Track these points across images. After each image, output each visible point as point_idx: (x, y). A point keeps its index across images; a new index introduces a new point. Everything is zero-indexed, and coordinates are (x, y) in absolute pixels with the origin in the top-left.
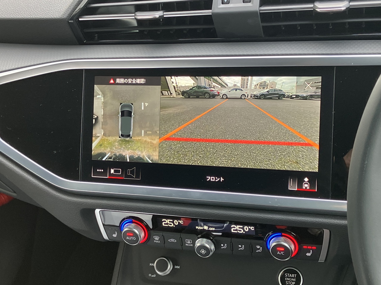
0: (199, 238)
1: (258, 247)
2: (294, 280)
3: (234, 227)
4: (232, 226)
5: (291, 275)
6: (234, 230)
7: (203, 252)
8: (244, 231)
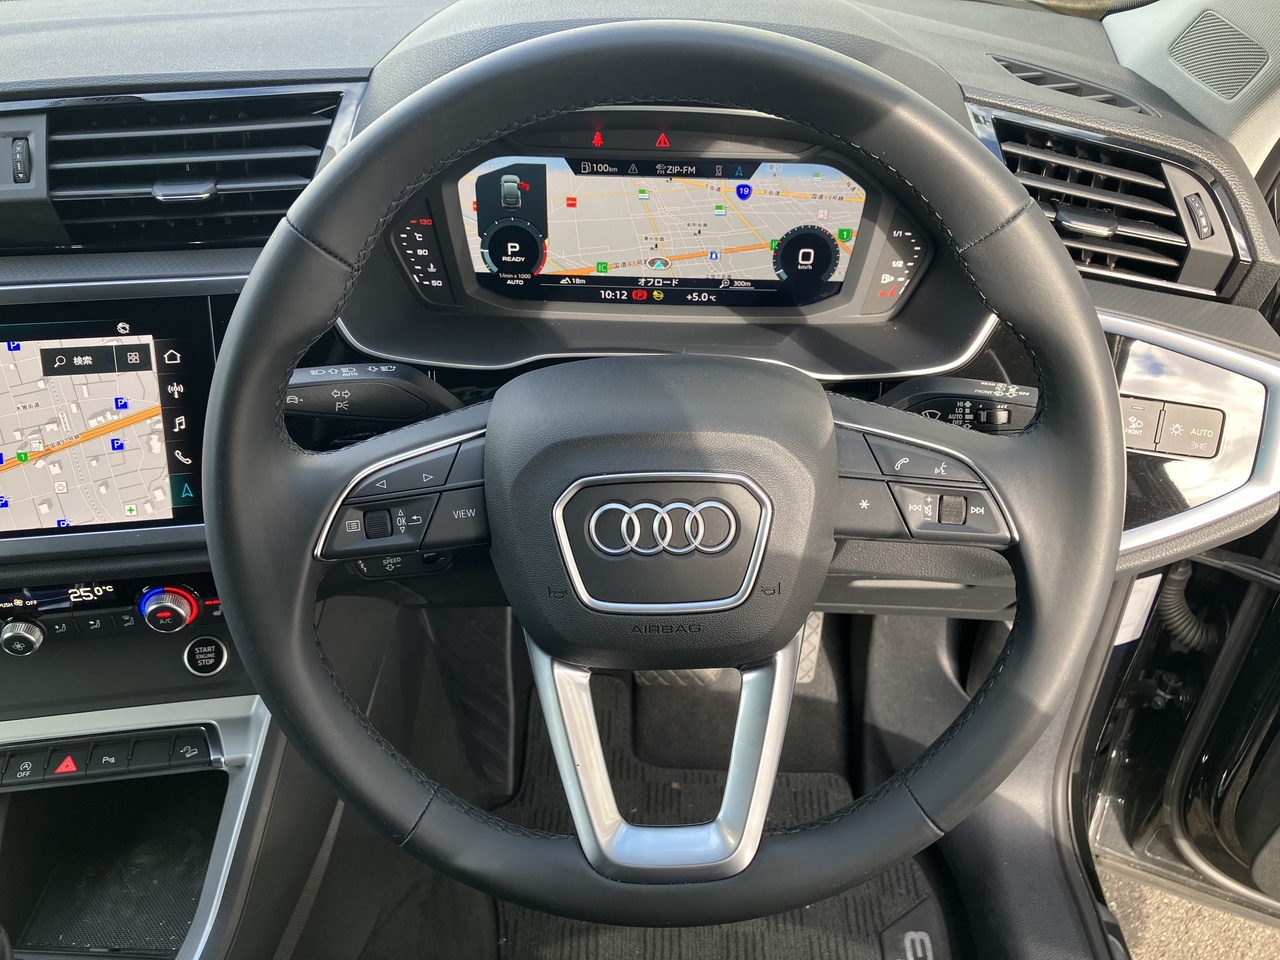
0: (8, 623)
1: (126, 618)
2: (212, 655)
3: (76, 593)
4: (70, 591)
5: (205, 650)
6: (75, 597)
7: (18, 646)
8: (95, 595)
